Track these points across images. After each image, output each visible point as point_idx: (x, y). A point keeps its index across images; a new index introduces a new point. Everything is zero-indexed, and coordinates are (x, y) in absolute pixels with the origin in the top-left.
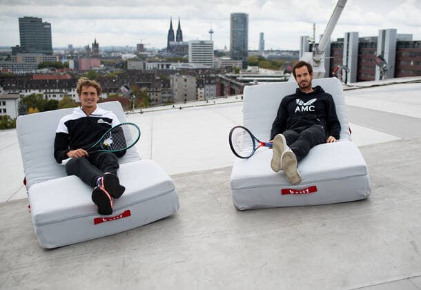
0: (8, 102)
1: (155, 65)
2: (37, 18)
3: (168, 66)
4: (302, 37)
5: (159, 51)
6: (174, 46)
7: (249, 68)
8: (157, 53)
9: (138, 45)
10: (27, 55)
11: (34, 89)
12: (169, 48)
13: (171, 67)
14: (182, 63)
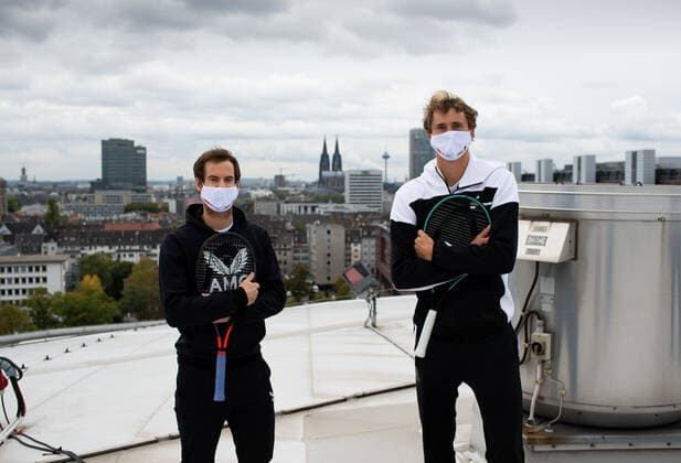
0: (49, 267)
1: (294, 208)
2: (126, 141)
3: (313, 208)
5: (307, 186)
6: (328, 179)
8: (302, 189)
9: (277, 177)
10: (111, 193)
11: (102, 245)
12: (322, 181)
13: (317, 210)
14: (335, 205)
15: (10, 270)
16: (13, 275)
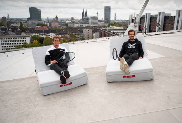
0: (26, 38)
1: (77, 25)
2: (35, 8)
3: (82, 25)
4: (130, 15)
5: (79, 20)
6: (84, 18)
7: (111, 26)
8: (78, 21)
9: (72, 18)
10: (33, 21)
11: (35, 33)
12: (83, 19)
13: (83, 26)
14: (87, 25)
15: (17, 38)
16: (18, 40)
